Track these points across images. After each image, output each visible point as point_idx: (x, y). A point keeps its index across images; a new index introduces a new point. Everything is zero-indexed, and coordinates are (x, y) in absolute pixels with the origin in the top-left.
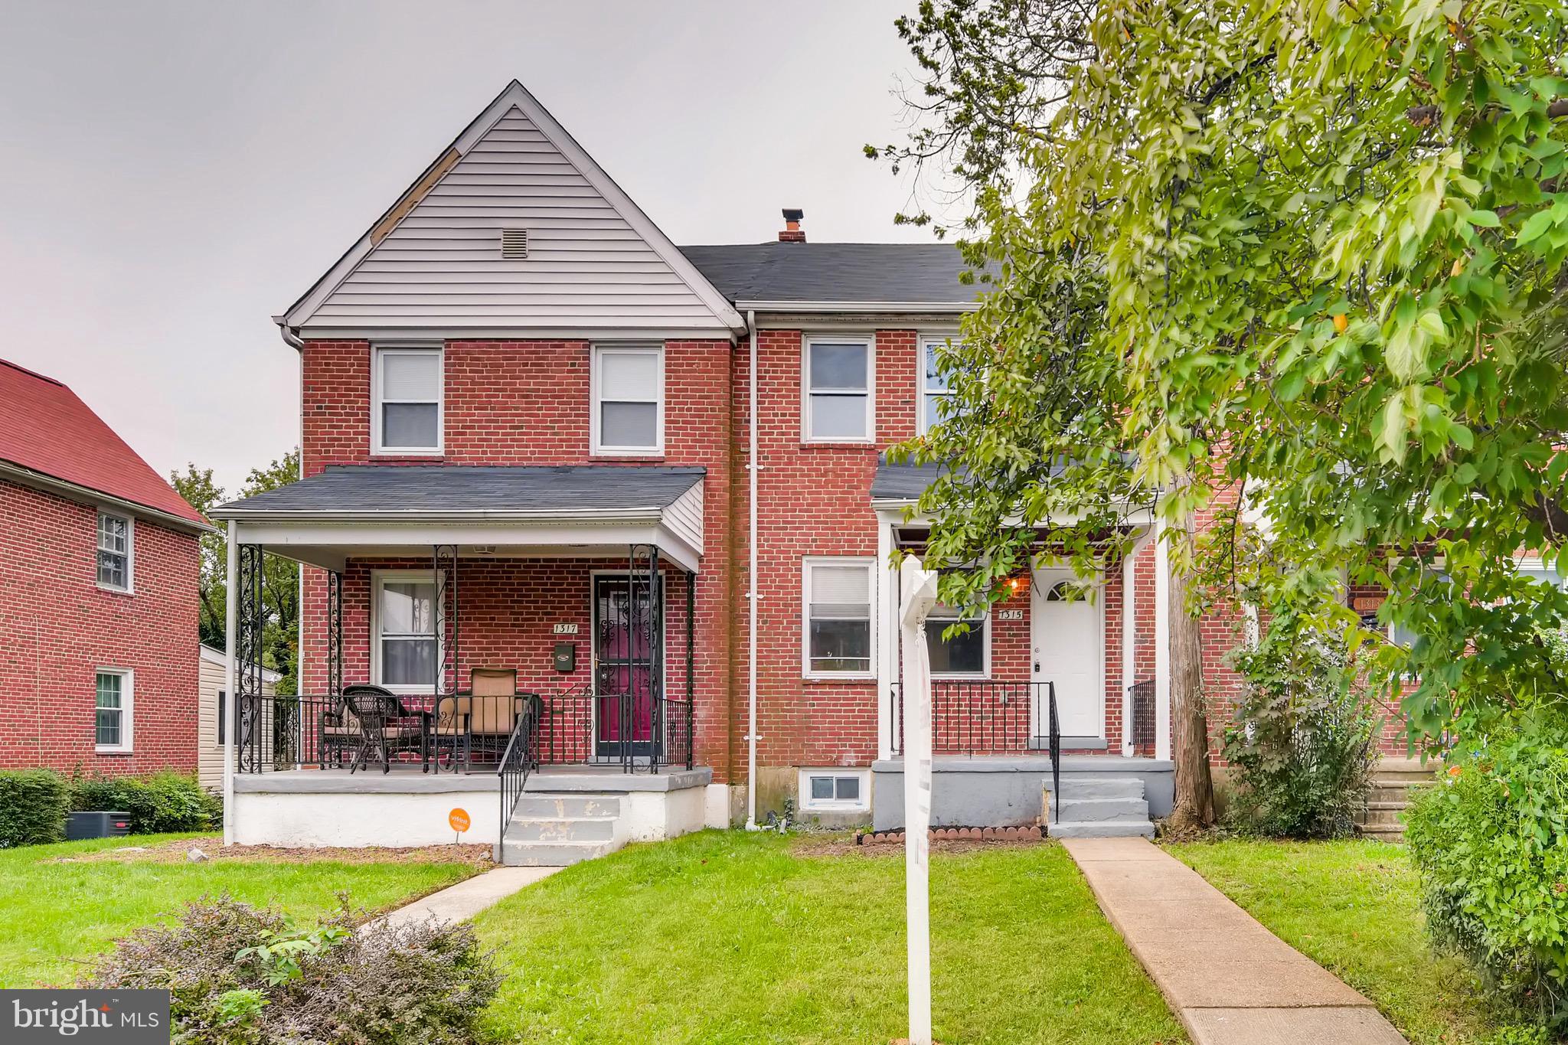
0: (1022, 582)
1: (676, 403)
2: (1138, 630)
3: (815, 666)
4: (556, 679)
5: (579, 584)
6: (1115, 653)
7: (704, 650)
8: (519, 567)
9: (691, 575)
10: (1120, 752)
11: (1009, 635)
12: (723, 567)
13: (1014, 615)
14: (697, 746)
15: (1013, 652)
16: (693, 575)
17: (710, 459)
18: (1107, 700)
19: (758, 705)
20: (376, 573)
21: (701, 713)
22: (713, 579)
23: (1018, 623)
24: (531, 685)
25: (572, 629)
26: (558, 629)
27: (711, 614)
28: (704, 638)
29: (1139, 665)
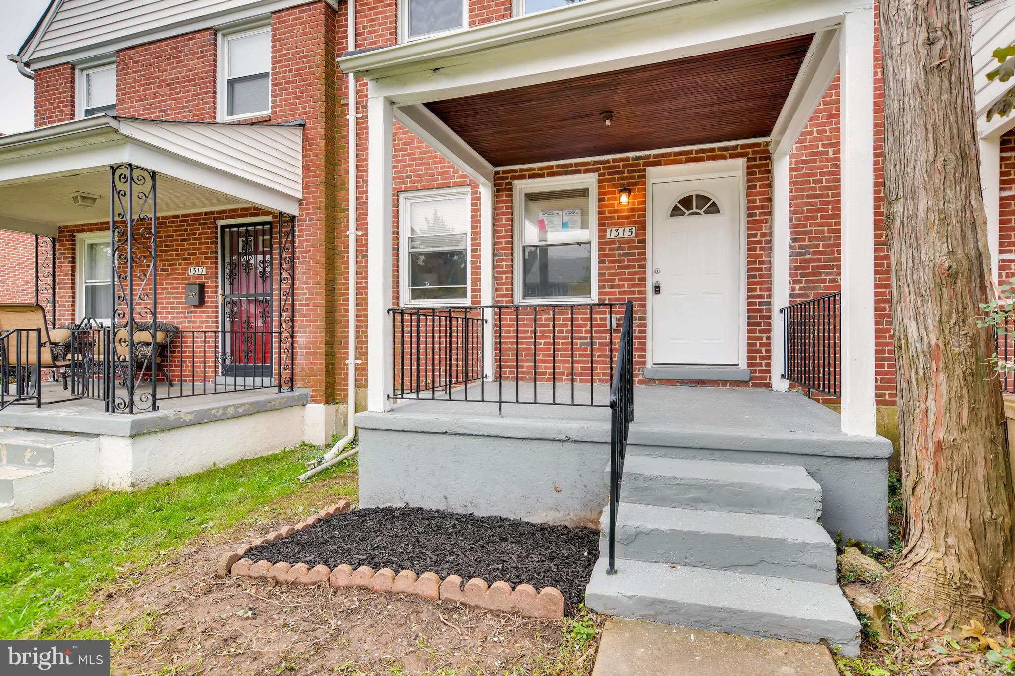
0: (635, 197)
1: (281, 67)
2: (794, 240)
3: (416, 295)
4: (191, 312)
5: (207, 233)
6: (761, 269)
7: (304, 283)
8: (165, 223)
9: (293, 218)
10: (768, 385)
11: (620, 255)
12: (319, 208)
13: (625, 233)
14: (298, 369)
15: (624, 273)
16: (294, 217)
17: (309, 112)
18: (749, 324)
19: (357, 332)
20: (79, 236)
21: (301, 340)
22: (311, 219)
23: (630, 241)
24: (174, 317)
25: (202, 270)
26: (191, 271)
27: (309, 251)
28: (304, 273)
29: (795, 282)
